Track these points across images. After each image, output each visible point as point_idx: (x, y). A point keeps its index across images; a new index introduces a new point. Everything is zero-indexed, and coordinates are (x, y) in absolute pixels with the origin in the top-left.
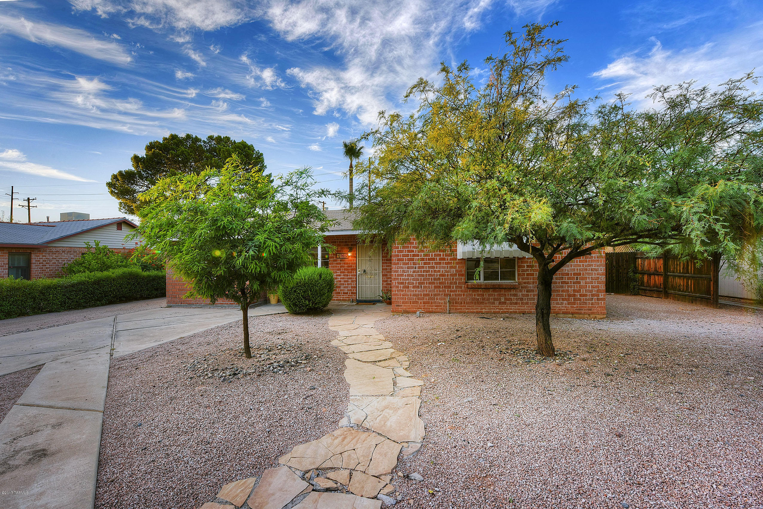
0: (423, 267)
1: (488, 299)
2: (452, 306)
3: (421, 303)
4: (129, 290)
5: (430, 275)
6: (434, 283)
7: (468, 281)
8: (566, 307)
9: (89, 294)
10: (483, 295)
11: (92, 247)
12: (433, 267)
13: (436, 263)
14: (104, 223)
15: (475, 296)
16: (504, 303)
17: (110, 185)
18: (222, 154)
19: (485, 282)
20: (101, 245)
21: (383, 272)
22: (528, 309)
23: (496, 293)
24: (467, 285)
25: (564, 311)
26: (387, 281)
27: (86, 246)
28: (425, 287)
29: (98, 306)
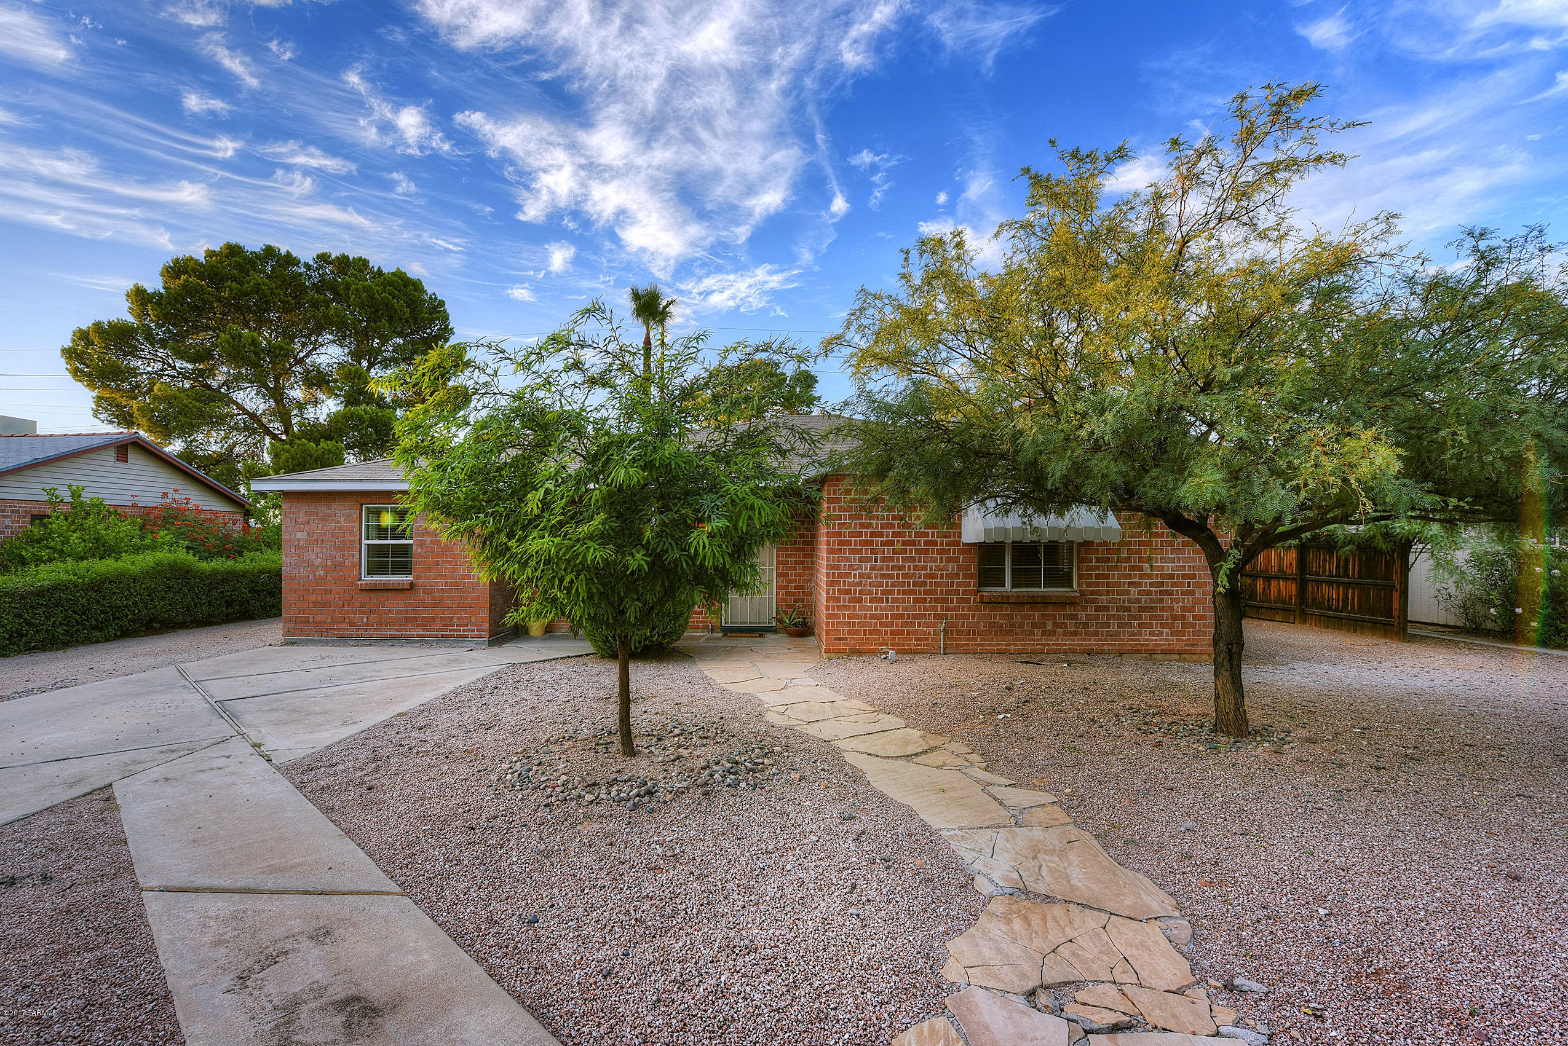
0: (891, 559)
1: (1021, 625)
2: (950, 639)
3: (886, 633)
4: (170, 605)
5: (905, 576)
6: (913, 592)
7: (980, 589)
8: (1167, 640)
9: (75, 612)
10: (1011, 617)
11: (62, 501)
12: (913, 560)
13: (918, 552)
14: (85, 444)
15: (995, 618)
16: (1053, 633)
17: (70, 354)
18: (353, 297)
19: (1014, 590)
20: (86, 497)
21: (778, 568)
22: (1098, 645)
23: (1036, 614)
24: (982, 596)
25: (1163, 647)
26: (786, 587)
27: (47, 498)
28: (894, 600)
29: (97, 642)
